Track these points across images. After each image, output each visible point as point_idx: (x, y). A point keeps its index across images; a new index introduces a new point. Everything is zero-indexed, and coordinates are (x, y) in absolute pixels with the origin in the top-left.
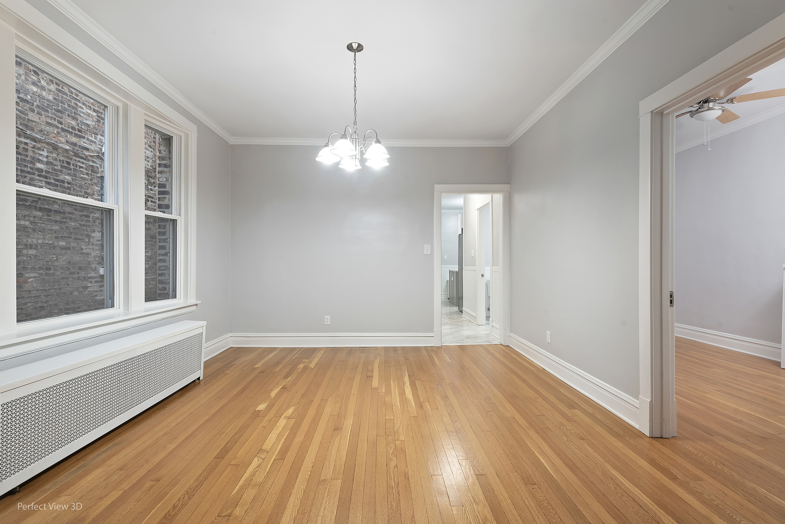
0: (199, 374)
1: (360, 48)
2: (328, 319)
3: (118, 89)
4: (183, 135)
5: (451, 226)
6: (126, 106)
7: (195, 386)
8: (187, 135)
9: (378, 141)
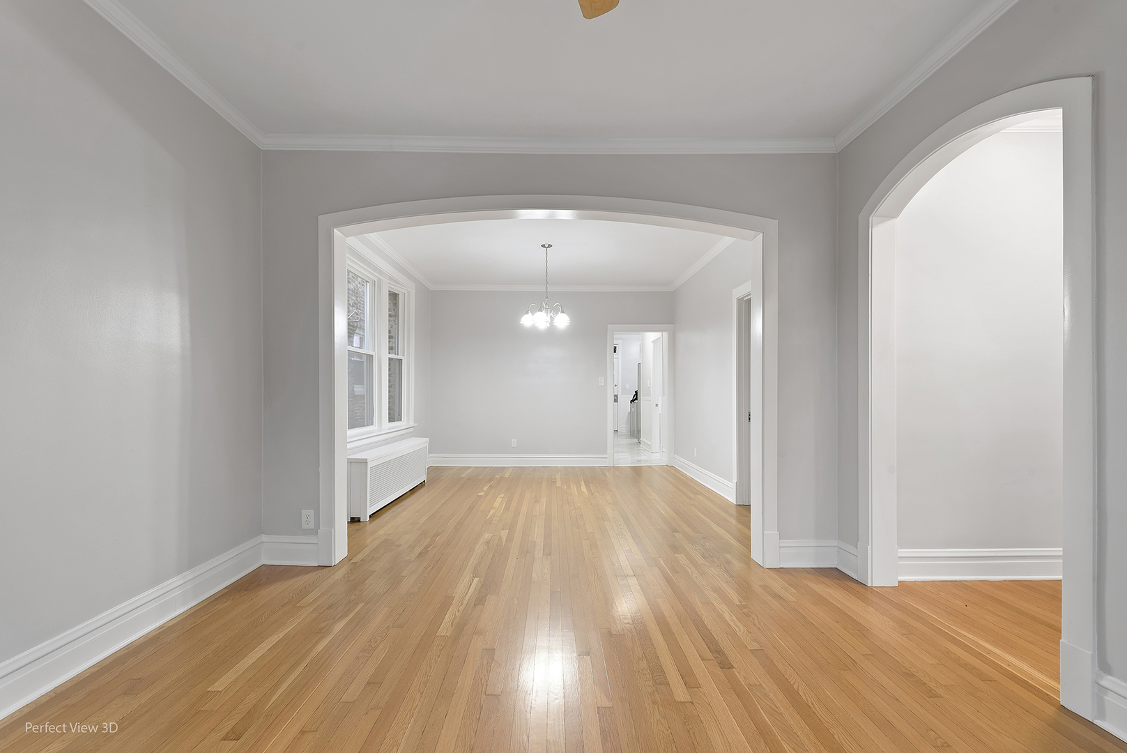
0: (424, 478)
1: (550, 246)
2: (514, 442)
3: (375, 268)
4: (406, 292)
5: (634, 349)
6: (380, 280)
7: (422, 487)
8: (409, 292)
9: (563, 312)
